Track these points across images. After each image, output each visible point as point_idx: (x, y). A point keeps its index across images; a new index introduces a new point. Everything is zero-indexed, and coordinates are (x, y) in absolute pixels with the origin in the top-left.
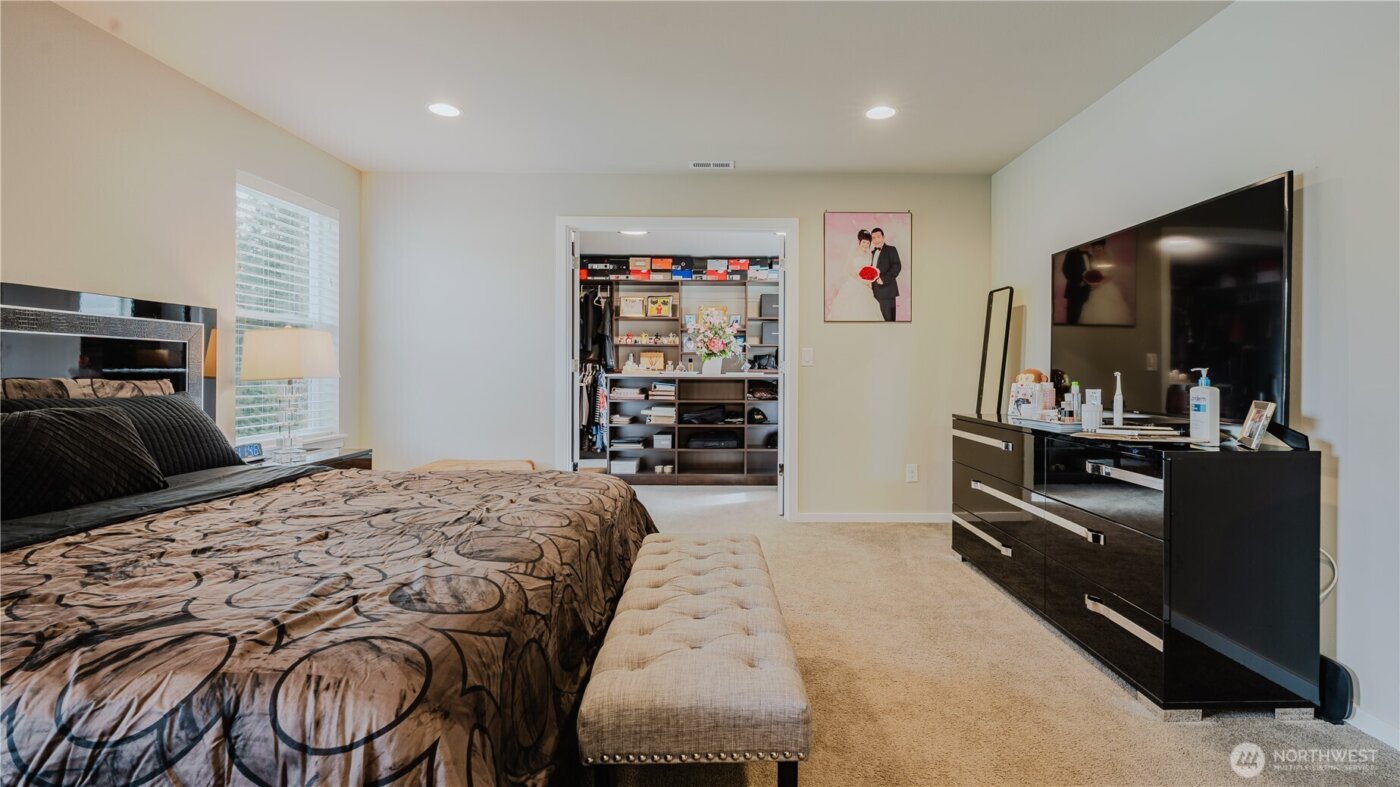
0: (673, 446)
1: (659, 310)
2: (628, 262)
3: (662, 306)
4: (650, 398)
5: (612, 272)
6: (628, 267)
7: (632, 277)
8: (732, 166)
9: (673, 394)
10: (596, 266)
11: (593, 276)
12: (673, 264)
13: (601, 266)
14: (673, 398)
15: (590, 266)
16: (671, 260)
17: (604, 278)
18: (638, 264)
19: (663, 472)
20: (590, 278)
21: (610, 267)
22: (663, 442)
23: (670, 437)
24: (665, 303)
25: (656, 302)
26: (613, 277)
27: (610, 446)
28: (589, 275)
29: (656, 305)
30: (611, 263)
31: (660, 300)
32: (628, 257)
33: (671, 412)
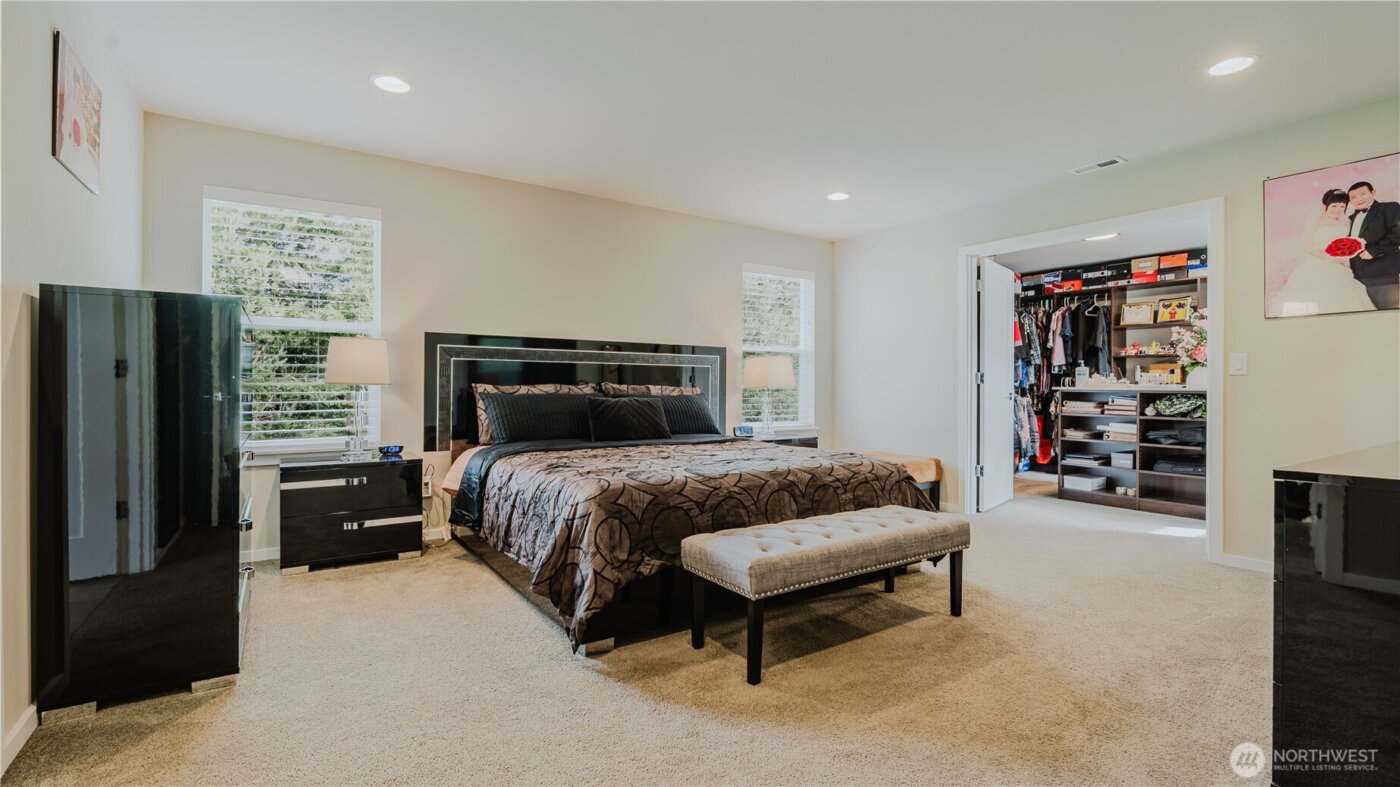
0: (1134, 467)
1: (1172, 315)
2: (1130, 265)
3: (1177, 309)
4: (1106, 412)
5: (1110, 278)
6: (1129, 270)
7: (1133, 281)
8: (1121, 161)
9: (1134, 409)
10: (1091, 275)
11: (1088, 285)
12: (1188, 259)
13: (1098, 274)
14: (1134, 413)
15: (1084, 276)
16: (1186, 255)
17: (1100, 287)
18: (1142, 265)
19: (1126, 494)
20: (1084, 288)
21: (1107, 273)
22: (1122, 461)
23: (1131, 456)
24: (1181, 306)
25: (1169, 306)
26: (1111, 284)
27: (1063, 459)
28: (1083, 285)
29: (1170, 309)
30: (1109, 269)
31: (1175, 303)
32: (1130, 260)
33: (1134, 429)
